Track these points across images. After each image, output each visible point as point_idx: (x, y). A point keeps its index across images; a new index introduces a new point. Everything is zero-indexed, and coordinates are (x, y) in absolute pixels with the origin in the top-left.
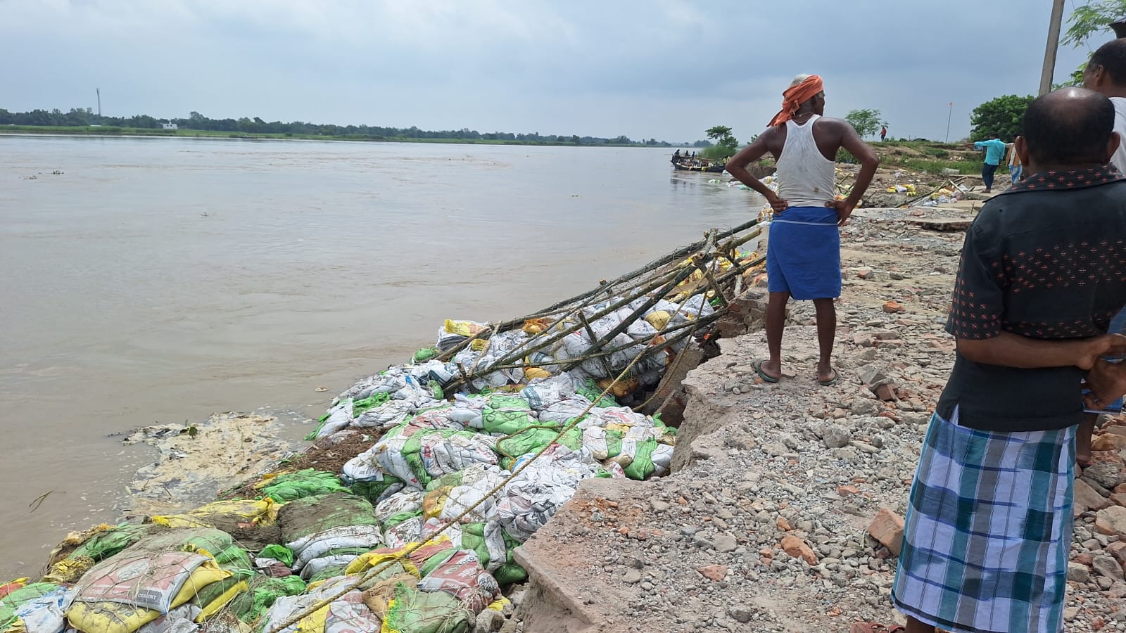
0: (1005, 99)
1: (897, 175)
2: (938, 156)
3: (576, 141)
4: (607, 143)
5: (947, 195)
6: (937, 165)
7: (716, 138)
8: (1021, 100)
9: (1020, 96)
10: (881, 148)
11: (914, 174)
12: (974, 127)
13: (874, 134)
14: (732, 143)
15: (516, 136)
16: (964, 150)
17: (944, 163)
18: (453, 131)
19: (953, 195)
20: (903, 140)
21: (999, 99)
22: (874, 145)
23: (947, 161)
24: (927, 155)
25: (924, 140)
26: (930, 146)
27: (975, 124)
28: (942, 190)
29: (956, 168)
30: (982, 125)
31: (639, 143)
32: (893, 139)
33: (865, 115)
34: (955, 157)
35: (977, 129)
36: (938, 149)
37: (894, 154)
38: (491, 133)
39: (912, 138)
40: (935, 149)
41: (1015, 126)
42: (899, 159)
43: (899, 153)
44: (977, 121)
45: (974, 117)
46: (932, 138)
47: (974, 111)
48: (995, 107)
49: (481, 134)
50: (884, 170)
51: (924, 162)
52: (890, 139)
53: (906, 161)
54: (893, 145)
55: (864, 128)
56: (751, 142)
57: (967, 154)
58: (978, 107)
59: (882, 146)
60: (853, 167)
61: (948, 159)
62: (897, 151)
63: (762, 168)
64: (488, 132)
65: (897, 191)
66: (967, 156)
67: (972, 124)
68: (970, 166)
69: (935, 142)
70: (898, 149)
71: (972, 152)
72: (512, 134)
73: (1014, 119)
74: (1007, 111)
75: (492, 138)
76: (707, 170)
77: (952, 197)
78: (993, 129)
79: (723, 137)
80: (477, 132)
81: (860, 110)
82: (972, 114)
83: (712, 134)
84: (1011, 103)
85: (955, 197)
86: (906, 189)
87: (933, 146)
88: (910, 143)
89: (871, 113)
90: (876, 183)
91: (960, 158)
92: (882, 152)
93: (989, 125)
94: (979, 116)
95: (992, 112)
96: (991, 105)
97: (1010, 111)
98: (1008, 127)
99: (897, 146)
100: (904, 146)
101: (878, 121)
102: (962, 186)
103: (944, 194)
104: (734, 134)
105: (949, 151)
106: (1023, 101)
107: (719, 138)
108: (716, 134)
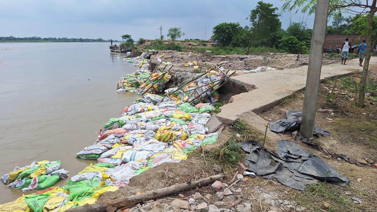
0: (223, 24)
1: (189, 55)
2: (203, 45)
3: (81, 40)
4: (94, 41)
5: (215, 74)
6: (203, 49)
7: (125, 39)
8: (228, 24)
9: (227, 23)
10: (184, 43)
11: (196, 54)
12: (214, 34)
13: (180, 37)
14: (131, 41)
15: (57, 39)
16: (211, 43)
17: (206, 48)
18: (30, 37)
19: (218, 74)
20: (191, 40)
21: (221, 24)
22: (181, 42)
23: (206, 47)
24: (200, 45)
25: (198, 39)
26: (200, 42)
27: (214, 33)
28: (212, 71)
29: (210, 50)
30: (216, 34)
31: (107, 41)
32: (188, 39)
33: (175, 30)
34: (209, 46)
35: (215, 35)
36: (203, 43)
37: (189, 45)
38: (46, 38)
39: (194, 39)
40: (202, 43)
41: (227, 34)
42: (190, 47)
43: (190, 45)
44: (215, 32)
45: (213, 31)
46: (200, 39)
47: (213, 28)
48: (220, 27)
49: (42, 38)
50: (184, 53)
51: (199, 48)
52: (187, 39)
53: (193, 48)
54: (188, 42)
55: (176, 35)
56: (139, 41)
57: (213, 44)
58: (215, 27)
59: (184, 42)
60: (172, 52)
61: (207, 46)
62: (189, 44)
63: (137, 52)
64: (45, 38)
65: (189, 65)
66: (212, 45)
67: (213, 33)
68: (214, 49)
69: (202, 40)
70: (189, 43)
71: (214, 43)
72: (56, 38)
73: (227, 31)
74: (224, 28)
75: (46, 40)
76: (122, 52)
77: (218, 76)
78: (220, 35)
79: (128, 39)
80: (40, 38)
81: (173, 28)
82: (213, 30)
83: (124, 38)
84: (225, 25)
85: (220, 76)
86: (193, 64)
87: (201, 42)
88: (193, 41)
89: (177, 29)
90: (181, 60)
91: (210, 46)
92: (184, 44)
93: (219, 34)
94: (215, 30)
95: (219, 29)
96: (219, 26)
97: (225, 28)
98: (225, 34)
99: (189, 42)
100: (192, 42)
101: (181, 32)
102: (222, 67)
103: (213, 74)
104: (132, 38)
105: (207, 43)
106: (229, 25)
107: (127, 39)
108: (125, 37)
